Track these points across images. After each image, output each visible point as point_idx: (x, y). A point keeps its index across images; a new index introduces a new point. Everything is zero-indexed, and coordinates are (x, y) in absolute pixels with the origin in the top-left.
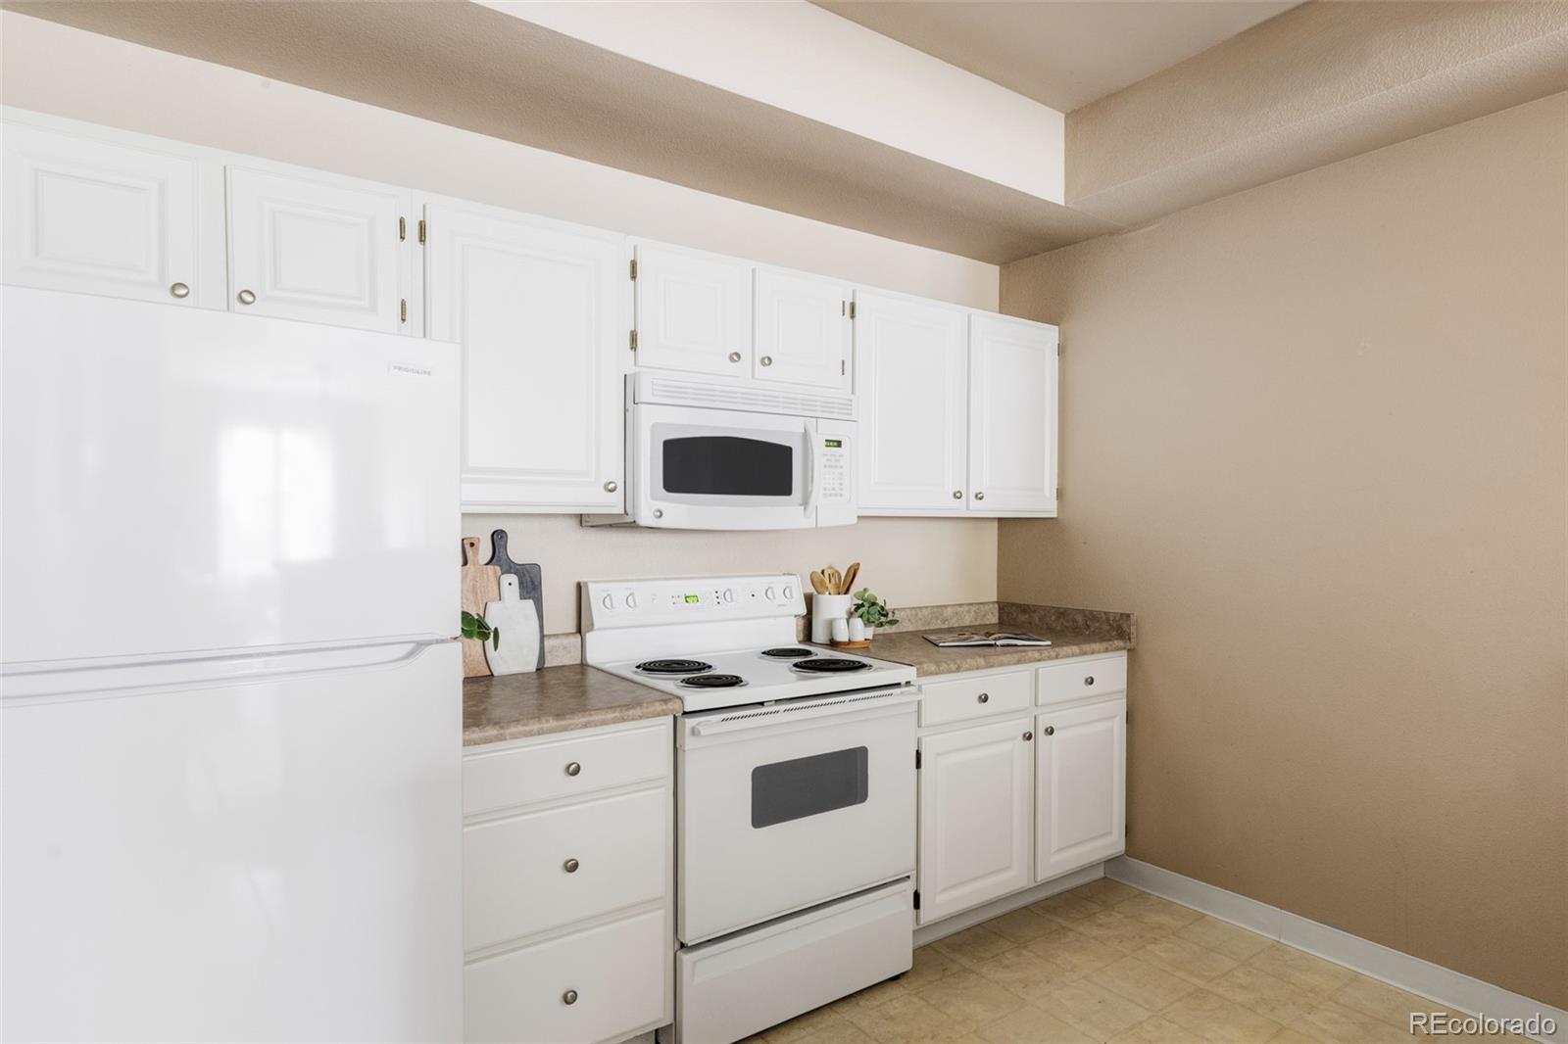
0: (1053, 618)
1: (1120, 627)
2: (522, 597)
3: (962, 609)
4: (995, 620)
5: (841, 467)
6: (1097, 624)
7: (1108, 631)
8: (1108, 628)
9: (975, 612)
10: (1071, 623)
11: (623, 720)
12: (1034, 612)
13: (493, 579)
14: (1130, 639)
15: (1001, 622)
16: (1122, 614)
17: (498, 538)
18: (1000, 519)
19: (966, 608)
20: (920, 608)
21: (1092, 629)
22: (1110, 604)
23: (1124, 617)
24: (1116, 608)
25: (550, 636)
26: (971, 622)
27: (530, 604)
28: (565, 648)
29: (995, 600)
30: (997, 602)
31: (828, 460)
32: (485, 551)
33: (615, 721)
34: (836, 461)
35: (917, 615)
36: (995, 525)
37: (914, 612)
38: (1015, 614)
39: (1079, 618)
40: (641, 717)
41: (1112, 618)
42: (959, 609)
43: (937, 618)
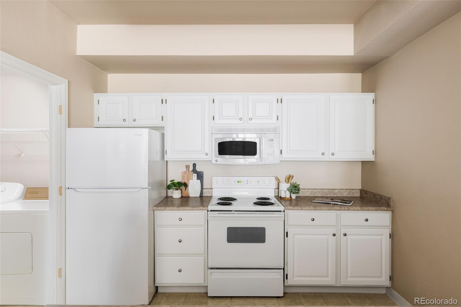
0: (372, 197)
1: (388, 202)
2: (198, 179)
3: (342, 191)
4: (358, 196)
5: (274, 147)
6: (383, 201)
7: (385, 204)
8: (385, 202)
9: (348, 192)
10: (376, 199)
11: (192, 210)
12: (368, 194)
13: (191, 174)
14: (392, 207)
15: (360, 196)
16: (388, 197)
17: (194, 165)
18: (362, 161)
19: (344, 190)
20: (324, 189)
21: (381, 202)
22: (386, 193)
23: (389, 199)
25: (205, 189)
26: (347, 195)
27: (199, 181)
28: (208, 192)
29: (360, 188)
31: (269, 145)
32: (191, 168)
33: (190, 210)
34: (272, 145)
35: (322, 191)
36: (361, 162)
37: (321, 190)
38: (364, 194)
39: (378, 197)
40: (197, 210)
41: (386, 199)
42: (341, 191)
43: (331, 193)
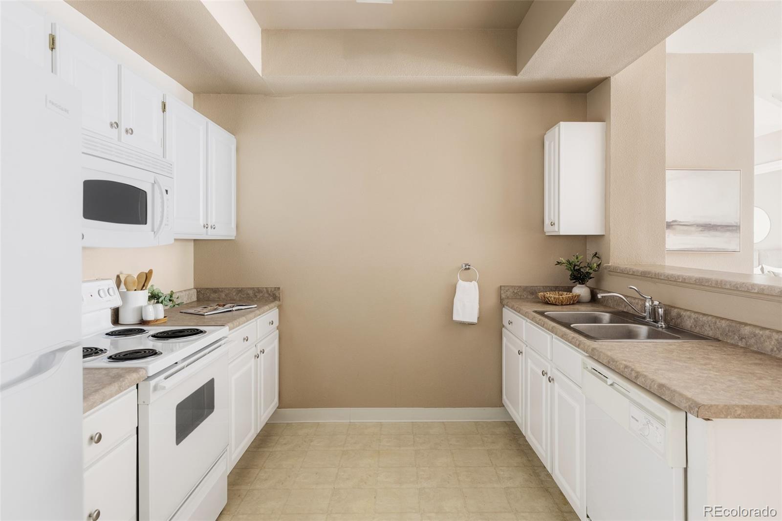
0: (234, 294)
1: (274, 294)
4: (195, 299)
5: (168, 207)
6: (261, 294)
7: (267, 297)
8: (268, 295)
9: (188, 295)
10: (245, 296)
11: (121, 391)
12: (222, 291)
14: (280, 300)
15: (199, 300)
16: (275, 288)
18: (195, 240)
19: (184, 293)
21: (259, 297)
23: (276, 289)
24: (271, 285)
29: (193, 286)
30: (194, 288)
33: (116, 393)
36: (192, 243)
38: (208, 294)
39: (251, 292)
41: (270, 290)
42: (181, 294)
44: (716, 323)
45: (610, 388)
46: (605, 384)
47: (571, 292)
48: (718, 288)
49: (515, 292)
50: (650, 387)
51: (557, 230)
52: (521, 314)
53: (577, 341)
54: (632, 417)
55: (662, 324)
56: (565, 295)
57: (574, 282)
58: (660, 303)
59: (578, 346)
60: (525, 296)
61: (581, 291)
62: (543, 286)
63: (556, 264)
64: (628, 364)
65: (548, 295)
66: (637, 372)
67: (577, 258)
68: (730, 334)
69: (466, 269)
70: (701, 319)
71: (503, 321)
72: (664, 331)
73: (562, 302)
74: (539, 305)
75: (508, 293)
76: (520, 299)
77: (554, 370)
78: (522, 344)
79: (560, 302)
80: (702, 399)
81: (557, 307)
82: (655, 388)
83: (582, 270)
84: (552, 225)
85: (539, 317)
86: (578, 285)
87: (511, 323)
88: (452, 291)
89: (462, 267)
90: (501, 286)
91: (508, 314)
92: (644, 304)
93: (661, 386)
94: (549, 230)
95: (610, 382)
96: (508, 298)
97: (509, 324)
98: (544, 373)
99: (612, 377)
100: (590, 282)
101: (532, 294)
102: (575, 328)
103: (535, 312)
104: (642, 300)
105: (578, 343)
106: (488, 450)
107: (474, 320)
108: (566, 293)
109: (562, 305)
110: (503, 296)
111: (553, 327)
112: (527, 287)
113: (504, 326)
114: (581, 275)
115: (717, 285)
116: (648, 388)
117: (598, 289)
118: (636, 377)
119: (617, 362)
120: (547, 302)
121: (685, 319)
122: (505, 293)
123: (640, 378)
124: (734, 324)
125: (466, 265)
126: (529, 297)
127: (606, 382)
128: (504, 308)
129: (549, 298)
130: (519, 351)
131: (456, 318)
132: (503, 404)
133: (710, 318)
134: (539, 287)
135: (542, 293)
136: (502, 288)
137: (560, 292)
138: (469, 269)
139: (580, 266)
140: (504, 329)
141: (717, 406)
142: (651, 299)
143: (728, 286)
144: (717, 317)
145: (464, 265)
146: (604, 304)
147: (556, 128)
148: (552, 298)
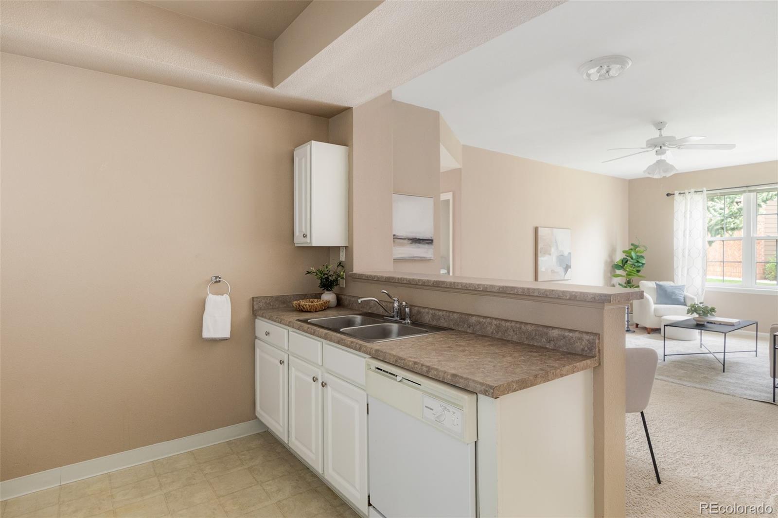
44: (449, 316)
45: (399, 383)
46: (395, 382)
47: (320, 299)
48: (452, 288)
49: (268, 302)
50: (444, 378)
51: (309, 241)
52: (283, 324)
53: (357, 345)
54: (426, 407)
55: (408, 321)
56: (316, 303)
57: (323, 290)
58: (406, 303)
59: (359, 350)
60: (277, 306)
61: (329, 297)
62: (293, 295)
63: (306, 274)
64: (416, 360)
65: (303, 303)
66: (428, 367)
67: (327, 267)
68: (461, 324)
69: (216, 282)
70: (437, 314)
71: (256, 332)
72: (410, 326)
73: (316, 308)
74: (295, 313)
75: (261, 304)
76: (273, 309)
77: (326, 375)
78: (283, 353)
79: (315, 308)
80: (490, 381)
81: (312, 314)
82: (449, 378)
83: (330, 278)
84: (304, 237)
85: (306, 326)
86: (326, 292)
87: (269, 333)
88: (201, 307)
89: (212, 280)
90: (253, 298)
91: (263, 325)
92: (393, 305)
93: (454, 376)
94: (299, 241)
95: (399, 379)
96: (260, 309)
97: (267, 335)
98: (315, 379)
99: (401, 373)
100: (336, 288)
101: (284, 303)
102: (345, 332)
103: (298, 320)
104: (391, 302)
105: (358, 346)
106: (248, 468)
107: (226, 334)
108: (316, 300)
109: (316, 311)
110: (256, 307)
111: (326, 334)
112: (278, 297)
113: (256, 338)
114: (329, 283)
115: (451, 286)
116: (441, 379)
117: (342, 294)
118: (428, 371)
119: (404, 360)
120: (301, 310)
121: (424, 315)
122: (257, 304)
123: (432, 371)
124: (463, 316)
125: (216, 277)
126: (281, 306)
127: (396, 380)
128: (256, 320)
129: (304, 306)
130: (281, 361)
131: (207, 334)
132: (256, 416)
133: (444, 313)
134: (290, 296)
135: (296, 302)
136: (255, 299)
137: (311, 300)
138: (219, 281)
139: (329, 275)
140: (257, 341)
141: (503, 385)
142: (398, 300)
143: (460, 287)
144: (450, 312)
145: (214, 278)
146: (349, 307)
147: (307, 146)
148: (307, 306)
